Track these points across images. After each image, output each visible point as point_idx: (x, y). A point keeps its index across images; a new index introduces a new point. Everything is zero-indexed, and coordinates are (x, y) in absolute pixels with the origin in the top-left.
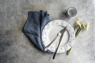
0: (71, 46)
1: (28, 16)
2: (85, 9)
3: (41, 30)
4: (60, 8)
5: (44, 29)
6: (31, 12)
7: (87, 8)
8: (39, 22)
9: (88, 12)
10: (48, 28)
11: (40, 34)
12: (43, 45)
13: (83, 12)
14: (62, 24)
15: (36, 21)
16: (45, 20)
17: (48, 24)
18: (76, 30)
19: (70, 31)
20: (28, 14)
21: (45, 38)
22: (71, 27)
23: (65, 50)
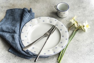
0: (62, 47)
1: (6, 15)
2: (82, 9)
3: (22, 27)
4: (49, 7)
5: (26, 26)
6: (11, 10)
7: (84, 8)
8: (19, 19)
9: (86, 12)
10: (30, 26)
11: (19, 31)
12: (21, 44)
13: (80, 13)
14: (51, 22)
15: (15, 18)
16: (27, 15)
17: (32, 21)
18: (71, 32)
19: (61, 30)
20: (6, 13)
21: (26, 37)
22: (62, 25)
23: (54, 52)
